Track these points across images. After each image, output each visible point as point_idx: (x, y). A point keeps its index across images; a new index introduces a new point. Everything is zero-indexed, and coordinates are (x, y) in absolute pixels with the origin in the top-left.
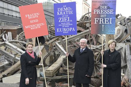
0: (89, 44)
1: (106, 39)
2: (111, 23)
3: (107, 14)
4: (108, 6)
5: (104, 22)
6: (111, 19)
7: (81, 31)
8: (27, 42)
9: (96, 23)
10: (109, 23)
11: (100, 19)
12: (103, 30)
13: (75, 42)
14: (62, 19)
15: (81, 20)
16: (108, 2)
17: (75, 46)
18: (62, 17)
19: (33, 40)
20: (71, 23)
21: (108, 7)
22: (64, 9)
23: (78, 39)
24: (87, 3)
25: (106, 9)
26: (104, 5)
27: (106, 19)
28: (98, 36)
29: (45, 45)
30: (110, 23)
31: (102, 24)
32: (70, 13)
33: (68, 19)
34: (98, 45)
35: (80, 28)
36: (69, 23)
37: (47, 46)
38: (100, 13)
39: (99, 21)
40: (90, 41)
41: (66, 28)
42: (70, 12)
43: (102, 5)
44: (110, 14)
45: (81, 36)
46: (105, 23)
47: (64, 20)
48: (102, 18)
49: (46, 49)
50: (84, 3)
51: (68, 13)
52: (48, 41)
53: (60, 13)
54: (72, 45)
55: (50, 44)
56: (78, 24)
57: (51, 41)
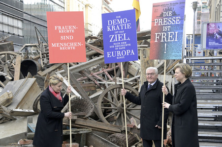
0: (114, 75)
2: (176, 40)
3: (171, 25)
4: (173, 11)
5: (167, 39)
6: (176, 32)
7: (101, 54)
8: (5, 71)
9: (156, 41)
10: (173, 41)
11: (162, 33)
12: (165, 52)
13: (89, 72)
14: (115, 36)
16: (174, 4)
17: (89, 80)
18: (114, 34)
19: (15, 69)
20: (128, 42)
21: (174, 12)
22: (117, 22)
23: (95, 68)
24: (109, 7)
25: (170, 17)
26: (169, 10)
27: (169, 33)
29: (37, 78)
30: (175, 39)
31: (164, 42)
32: (127, 27)
33: (123, 37)
36: (126, 43)
37: (41, 78)
38: (163, 24)
39: (161, 37)
40: (115, 72)
41: (121, 51)
42: (127, 25)
43: (166, 10)
44: (175, 25)
45: (101, 62)
46: (169, 41)
47: (118, 39)
48: (165, 32)
49: (39, 84)
51: (124, 27)
52: (43, 70)
53: (111, 28)
54: (84, 77)
55: (45, 75)
56: (94, 43)
57: (47, 71)
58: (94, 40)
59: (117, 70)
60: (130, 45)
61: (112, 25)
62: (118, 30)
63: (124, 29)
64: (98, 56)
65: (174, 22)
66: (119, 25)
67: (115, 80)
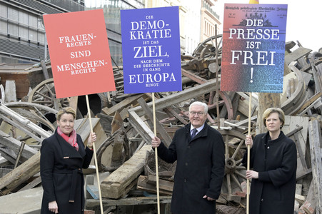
0: (216, 116)
1: (258, 105)
2: (272, 64)
3: (262, 41)
4: (266, 19)
5: (255, 61)
6: (272, 53)
7: (197, 83)
8: (55, 107)
9: (233, 63)
10: (266, 64)
11: (246, 52)
12: (252, 81)
13: (179, 111)
14: (142, 50)
15: (197, 55)
16: (266, 9)
17: (178, 122)
18: (142, 46)
19: (70, 104)
20: (165, 60)
21: (267, 21)
22: (147, 25)
23: (188, 103)
24: (211, 10)
25: (260, 28)
26: (257, 17)
27: (259, 53)
28: (238, 98)
29: (101, 117)
30: (269, 62)
31: (250, 66)
32: (164, 35)
33: (157, 51)
34: (240, 120)
35: (193, 74)
36: (161, 61)
37: (107, 118)
38: (246, 37)
39: (242, 58)
40: (218, 110)
42: (164, 32)
43: (252, 17)
44: (270, 41)
45: (196, 94)
46: (258, 64)
47: (148, 54)
49: (104, 127)
50: (206, 12)
51: (158, 34)
52: (110, 106)
53: (136, 35)
54: (170, 117)
55: (113, 114)
56: (187, 65)
57: (116, 107)
58: (187, 61)
59: (221, 107)
60: (168, 65)
61: (139, 30)
62: (148, 40)
63: (158, 38)
64: (193, 86)
65: (267, 37)
66: (150, 31)
67: (218, 123)
